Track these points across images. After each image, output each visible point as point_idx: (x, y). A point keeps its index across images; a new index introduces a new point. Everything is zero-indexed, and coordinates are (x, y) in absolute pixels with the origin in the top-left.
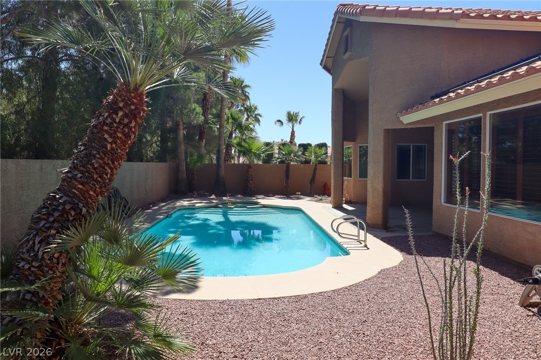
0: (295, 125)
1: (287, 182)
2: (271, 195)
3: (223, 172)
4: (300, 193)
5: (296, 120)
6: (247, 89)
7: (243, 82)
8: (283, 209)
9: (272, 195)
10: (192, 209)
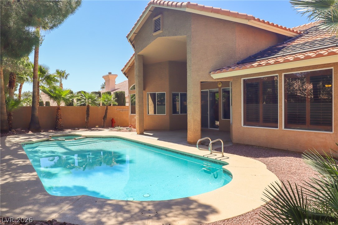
0: (63, 79)
3: (38, 113)
4: (98, 126)
5: (63, 76)
8: (103, 138)
9: (77, 129)
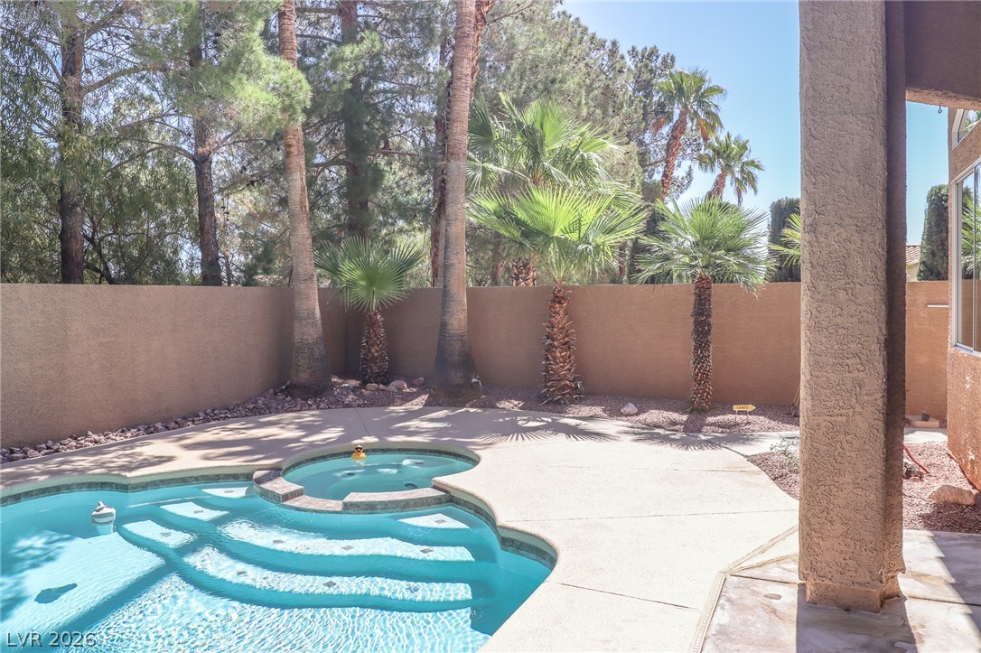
1: (700, 360)
4: (749, 408)
6: (715, 99)
7: (704, 79)
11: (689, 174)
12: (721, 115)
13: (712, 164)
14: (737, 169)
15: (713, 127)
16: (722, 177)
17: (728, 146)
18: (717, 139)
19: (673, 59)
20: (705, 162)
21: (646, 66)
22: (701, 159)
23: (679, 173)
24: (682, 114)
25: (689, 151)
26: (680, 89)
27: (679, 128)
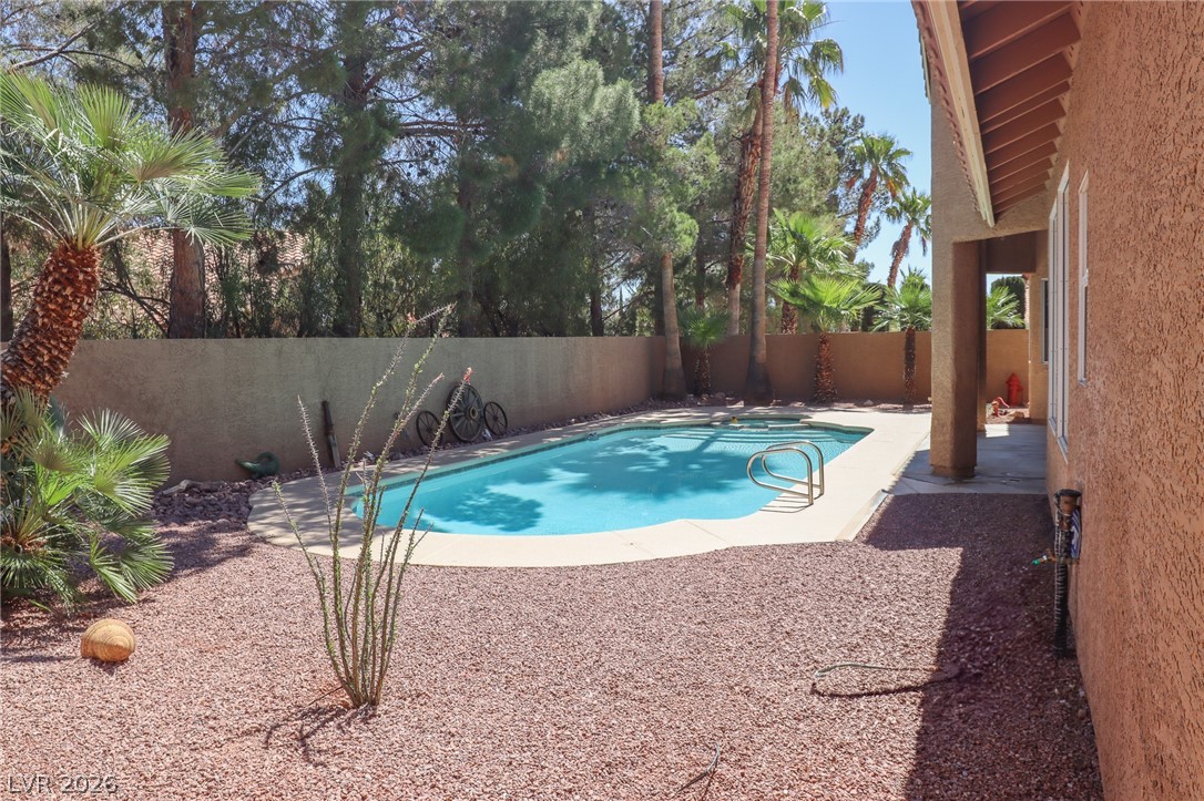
1: (908, 374)
2: (869, 402)
3: (764, 352)
6: (902, 161)
7: (891, 143)
9: (871, 403)
10: (654, 428)
11: (877, 224)
12: (908, 176)
13: (899, 215)
14: (922, 221)
15: (900, 185)
16: (908, 228)
17: (914, 201)
18: (904, 195)
19: (863, 120)
20: (893, 214)
21: (839, 128)
22: (889, 212)
23: (869, 224)
24: (872, 174)
25: (878, 204)
26: (871, 151)
27: (869, 186)
